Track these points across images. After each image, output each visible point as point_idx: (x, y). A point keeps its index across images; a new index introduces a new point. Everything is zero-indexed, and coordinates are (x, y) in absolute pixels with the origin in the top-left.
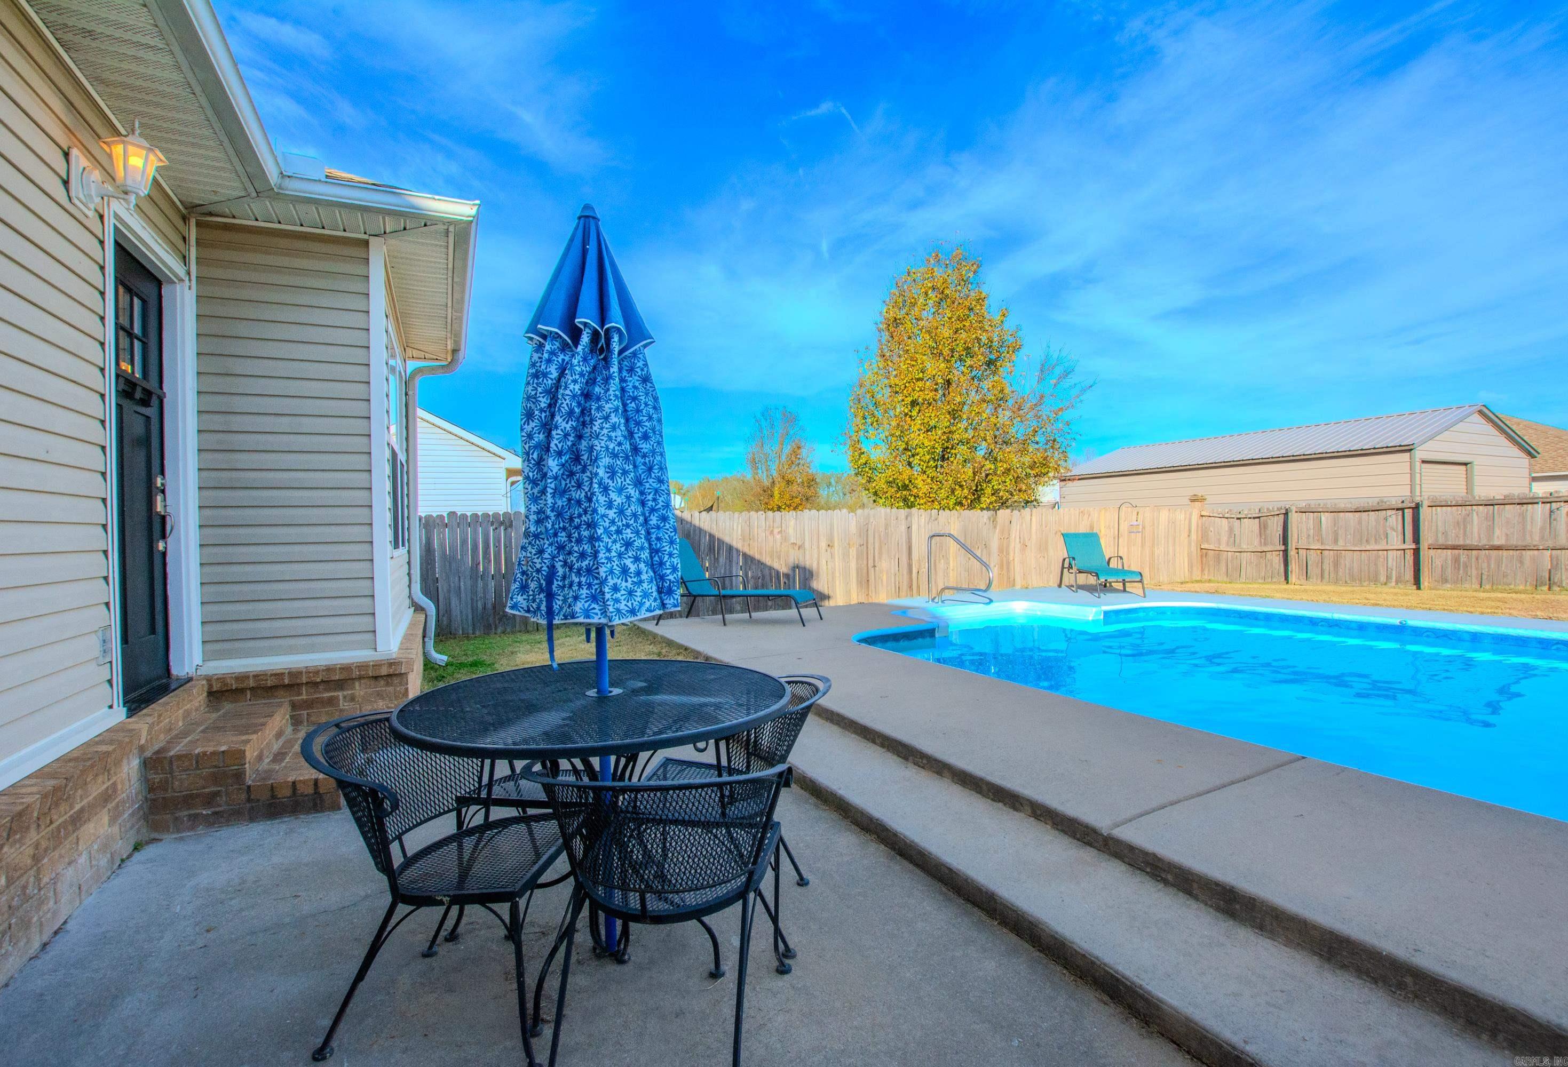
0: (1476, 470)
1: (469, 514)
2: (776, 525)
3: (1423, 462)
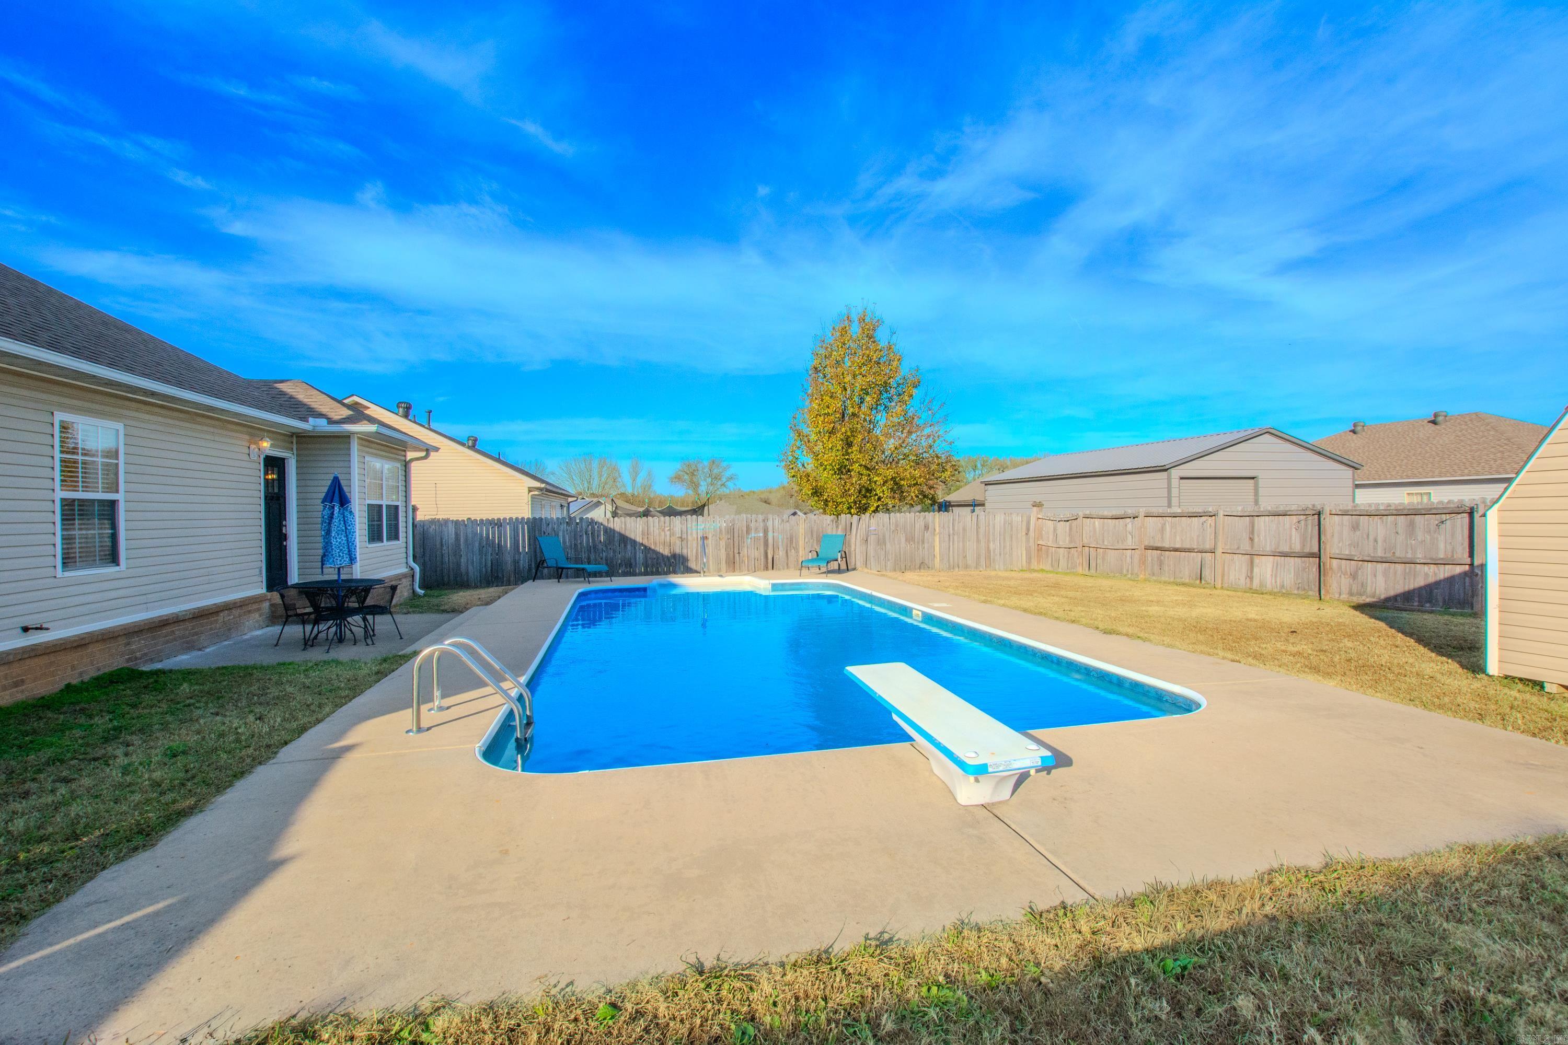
0: (1261, 483)
1: (478, 519)
2: (666, 525)
3: (1182, 478)
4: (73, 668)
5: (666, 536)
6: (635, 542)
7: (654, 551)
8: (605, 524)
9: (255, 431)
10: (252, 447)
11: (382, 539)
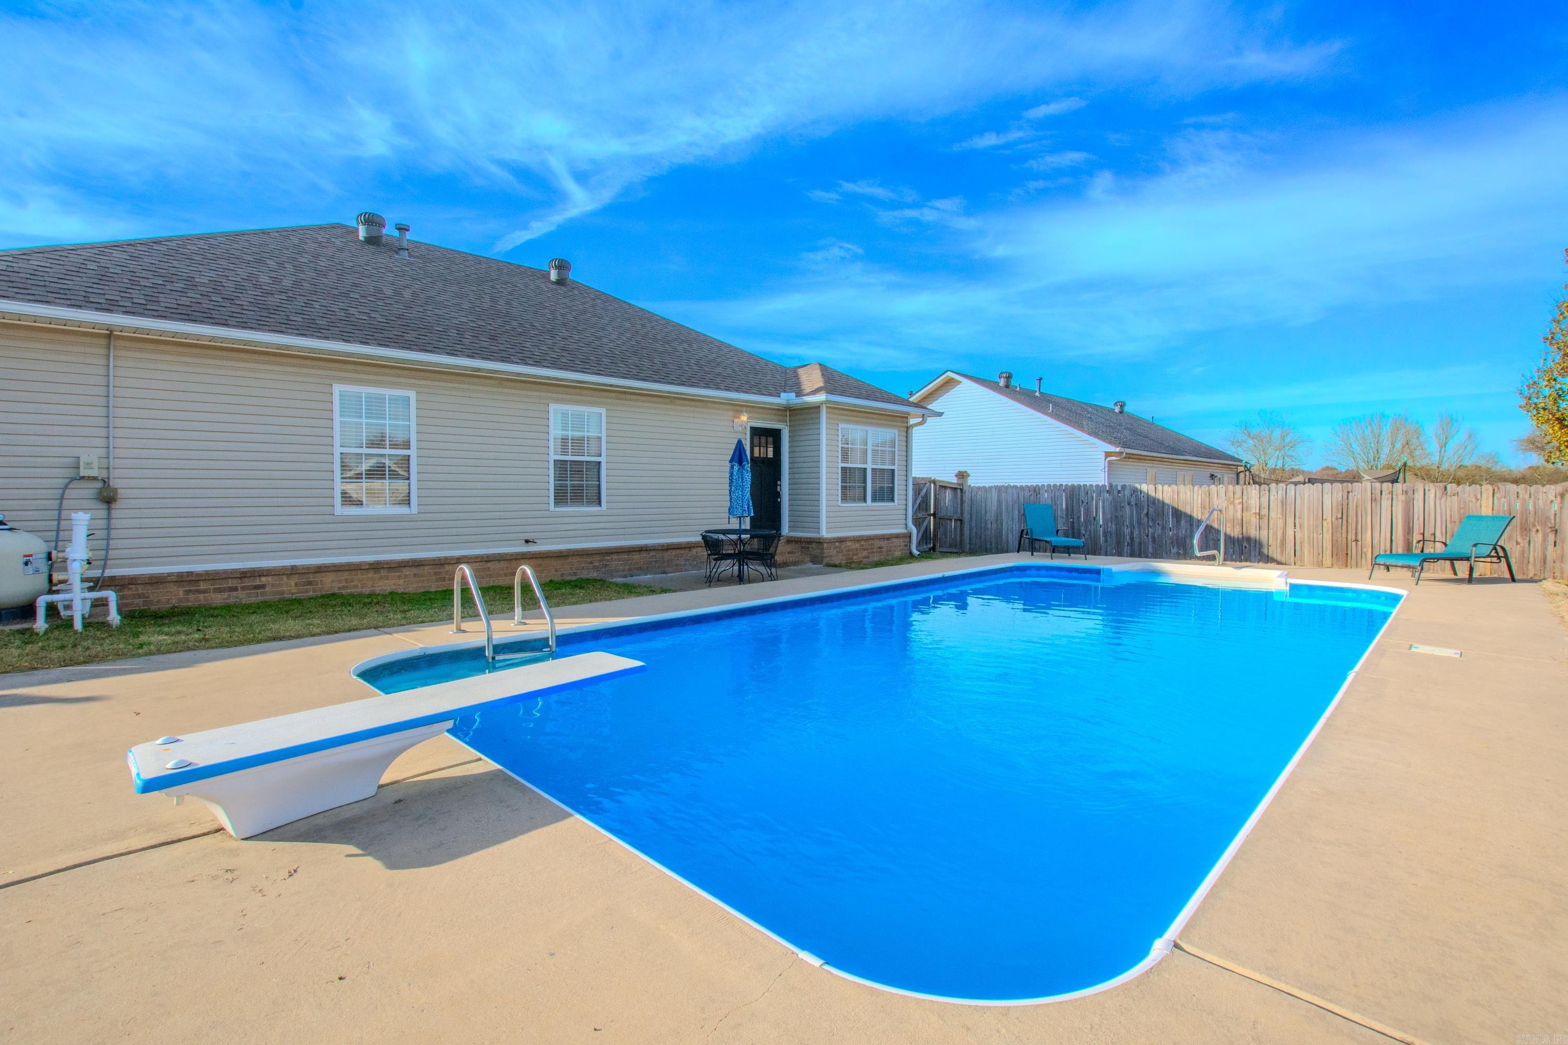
4: (556, 570)
5: (1235, 510)
6: (1191, 517)
8: (1152, 493)
9: (739, 407)
10: (736, 420)
11: (865, 500)
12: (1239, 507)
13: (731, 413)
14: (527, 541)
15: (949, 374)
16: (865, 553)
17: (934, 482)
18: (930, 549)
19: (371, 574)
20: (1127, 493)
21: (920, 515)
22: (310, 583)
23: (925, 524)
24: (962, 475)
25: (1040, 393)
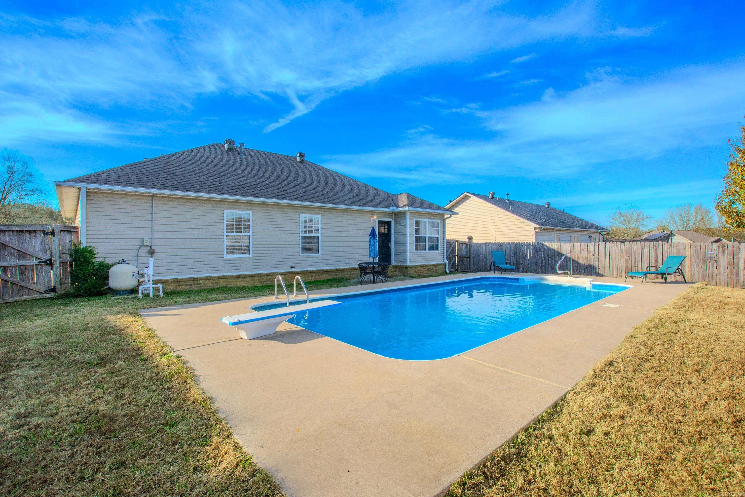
5: (585, 253)
7: (578, 262)
8: (550, 246)
9: (373, 213)
10: (372, 218)
11: (426, 250)
12: (586, 252)
13: (370, 215)
14: (291, 267)
15: (466, 193)
16: (426, 272)
17: (457, 241)
18: (456, 270)
19: (236, 280)
20: (539, 246)
21: (451, 256)
22: (216, 283)
23: (454, 259)
24: (470, 238)
25: (508, 200)
